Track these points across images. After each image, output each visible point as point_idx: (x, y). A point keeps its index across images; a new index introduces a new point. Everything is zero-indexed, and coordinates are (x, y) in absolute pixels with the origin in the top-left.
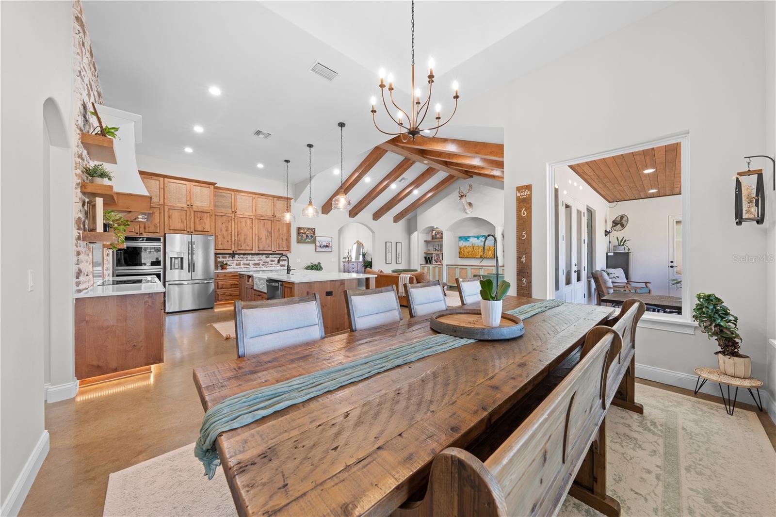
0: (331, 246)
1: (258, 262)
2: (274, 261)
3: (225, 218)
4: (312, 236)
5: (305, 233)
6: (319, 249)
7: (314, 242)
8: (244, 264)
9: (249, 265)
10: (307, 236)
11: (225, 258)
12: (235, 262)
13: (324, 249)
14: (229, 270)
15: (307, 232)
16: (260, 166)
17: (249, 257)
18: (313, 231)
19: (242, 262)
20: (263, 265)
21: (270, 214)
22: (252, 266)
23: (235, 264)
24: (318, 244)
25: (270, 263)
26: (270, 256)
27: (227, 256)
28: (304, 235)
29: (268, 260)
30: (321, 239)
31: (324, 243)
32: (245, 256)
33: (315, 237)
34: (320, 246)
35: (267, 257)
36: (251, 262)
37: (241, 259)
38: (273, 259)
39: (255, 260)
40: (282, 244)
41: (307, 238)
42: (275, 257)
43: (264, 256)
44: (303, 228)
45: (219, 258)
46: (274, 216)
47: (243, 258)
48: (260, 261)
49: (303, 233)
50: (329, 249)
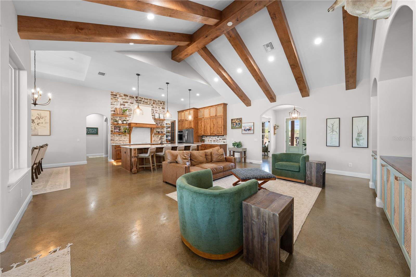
0: (252, 129)
1: (214, 140)
2: (220, 139)
3: (201, 121)
4: (239, 124)
5: (235, 122)
6: (244, 132)
7: (241, 127)
8: (210, 141)
9: (211, 141)
10: (236, 124)
11: (205, 138)
12: (207, 139)
13: (248, 132)
14: (206, 143)
15: (236, 122)
16: (198, 95)
17: (212, 137)
18: (240, 120)
19: (209, 140)
20: (216, 141)
21: (215, 115)
22: (213, 141)
23: (207, 141)
24: (243, 128)
25: (219, 140)
26: (219, 137)
27: (205, 137)
28: (234, 123)
29: (218, 139)
30: (245, 125)
31: (248, 128)
32: (211, 137)
33: (242, 124)
34: (245, 130)
35: (218, 137)
36: (213, 140)
37: (209, 138)
38: (220, 138)
39: (213, 139)
40: (219, 130)
41: (236, 125)
42: (221, 138)
43: (217, 137)
44: (234, 119)
45: (203, 138)
46: (216, 116)
47: (210, 138)
48: (216, 140)
49: (234, 122)
50: (252, 132)
